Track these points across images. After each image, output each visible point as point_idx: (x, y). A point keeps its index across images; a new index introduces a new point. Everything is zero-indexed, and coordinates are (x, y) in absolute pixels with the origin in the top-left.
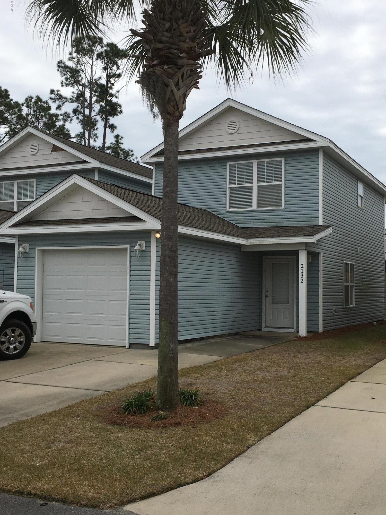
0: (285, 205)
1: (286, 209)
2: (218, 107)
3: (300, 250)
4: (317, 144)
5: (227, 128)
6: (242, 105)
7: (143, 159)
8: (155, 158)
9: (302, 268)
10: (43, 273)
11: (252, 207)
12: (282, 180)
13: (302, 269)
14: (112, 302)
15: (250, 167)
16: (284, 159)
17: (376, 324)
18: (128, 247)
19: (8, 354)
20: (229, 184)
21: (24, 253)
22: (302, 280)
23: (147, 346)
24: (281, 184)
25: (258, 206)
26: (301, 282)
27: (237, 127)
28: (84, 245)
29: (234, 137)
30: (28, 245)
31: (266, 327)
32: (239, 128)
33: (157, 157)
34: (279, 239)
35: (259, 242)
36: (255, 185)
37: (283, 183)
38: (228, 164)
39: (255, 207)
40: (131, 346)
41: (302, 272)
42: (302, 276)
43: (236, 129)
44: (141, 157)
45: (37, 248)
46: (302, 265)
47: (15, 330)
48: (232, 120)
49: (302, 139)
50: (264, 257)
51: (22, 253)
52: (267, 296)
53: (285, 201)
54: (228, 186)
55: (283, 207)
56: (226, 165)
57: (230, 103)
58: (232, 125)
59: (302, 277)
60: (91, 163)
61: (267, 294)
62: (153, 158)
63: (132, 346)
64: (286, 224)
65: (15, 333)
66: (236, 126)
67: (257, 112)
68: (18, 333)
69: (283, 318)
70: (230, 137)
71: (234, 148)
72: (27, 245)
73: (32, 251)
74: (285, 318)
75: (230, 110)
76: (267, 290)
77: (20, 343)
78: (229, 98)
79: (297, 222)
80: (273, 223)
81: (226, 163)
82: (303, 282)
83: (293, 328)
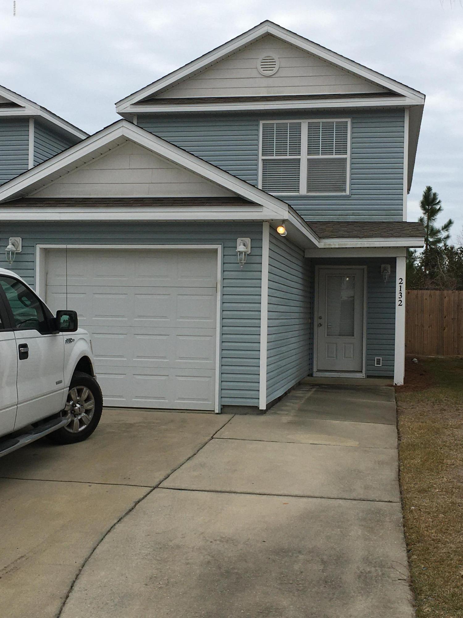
0: (351, 189)
1: (352, 196)
2: (249, 33)
3: (397, 258)
4: (406, 101)
5: (259, 67)
6: (288, 33)
7: (120, 107)
8: (141, 106)
9: (400, 283)
10: (46, 288)
11: (299, 190)
12: (347, 152)
13: (400, 286)
14: (181, 338)
15: (297, 129)
16: (350, 120)
17: (417, 362)
18: (219, 247)
19: (71, 433)
20: (263, 155)
21: (17, 253)
22: (400, 302)
23: (255, 410)
24: (346, 159)
25: (308, 191)
26: (399, 305)
27: (277, 67)
28: (128, 242)
29: (270, 81)
30: (21, 239)
31: (319, 371)
32: (279, 68)
33: (146, 104)
34: (370, 240)
35: (339, 244)
36: (304, 157)
37: (348, 156)
38: (261, 123)
39: (303, 190)
40: (224, 409)
41: (400, 291)
42: (401, 295)
43: (275, 70)
44: (115, 104)
45: (38, 247)
46: (401, 280)
47: (82, 389)
48: (268, 55)
49: (382, 92)
50: (317, 267)
51: (13, 253)
52: (320, 325)
53: (351, 184)
54: (261, 157)
55: (348, 193)
56: (258, 125)
57: (269, 27)
58: (268, 63)
59: (400, 297)
60: (25, 107)
61: (319, 322)
62: (137, 106)
63: (226, 410)
64: (351, 218)
65: (82, 395)
66: (275, 65)
67: (313, 45)
68: (86, 396)
69: (345, 357)
70: (265, 82)
71: (273, 99)
72: (19, 240)
73: (30, 251)
74: (347, 358)
75: (268, 38)
76: (320, 315)
77: (87, 412)
78: (267, 21)
79: (369, 216)
80: (332, 216)
81: (258, 121)
82: (401, 305)
83: (361, 372)
